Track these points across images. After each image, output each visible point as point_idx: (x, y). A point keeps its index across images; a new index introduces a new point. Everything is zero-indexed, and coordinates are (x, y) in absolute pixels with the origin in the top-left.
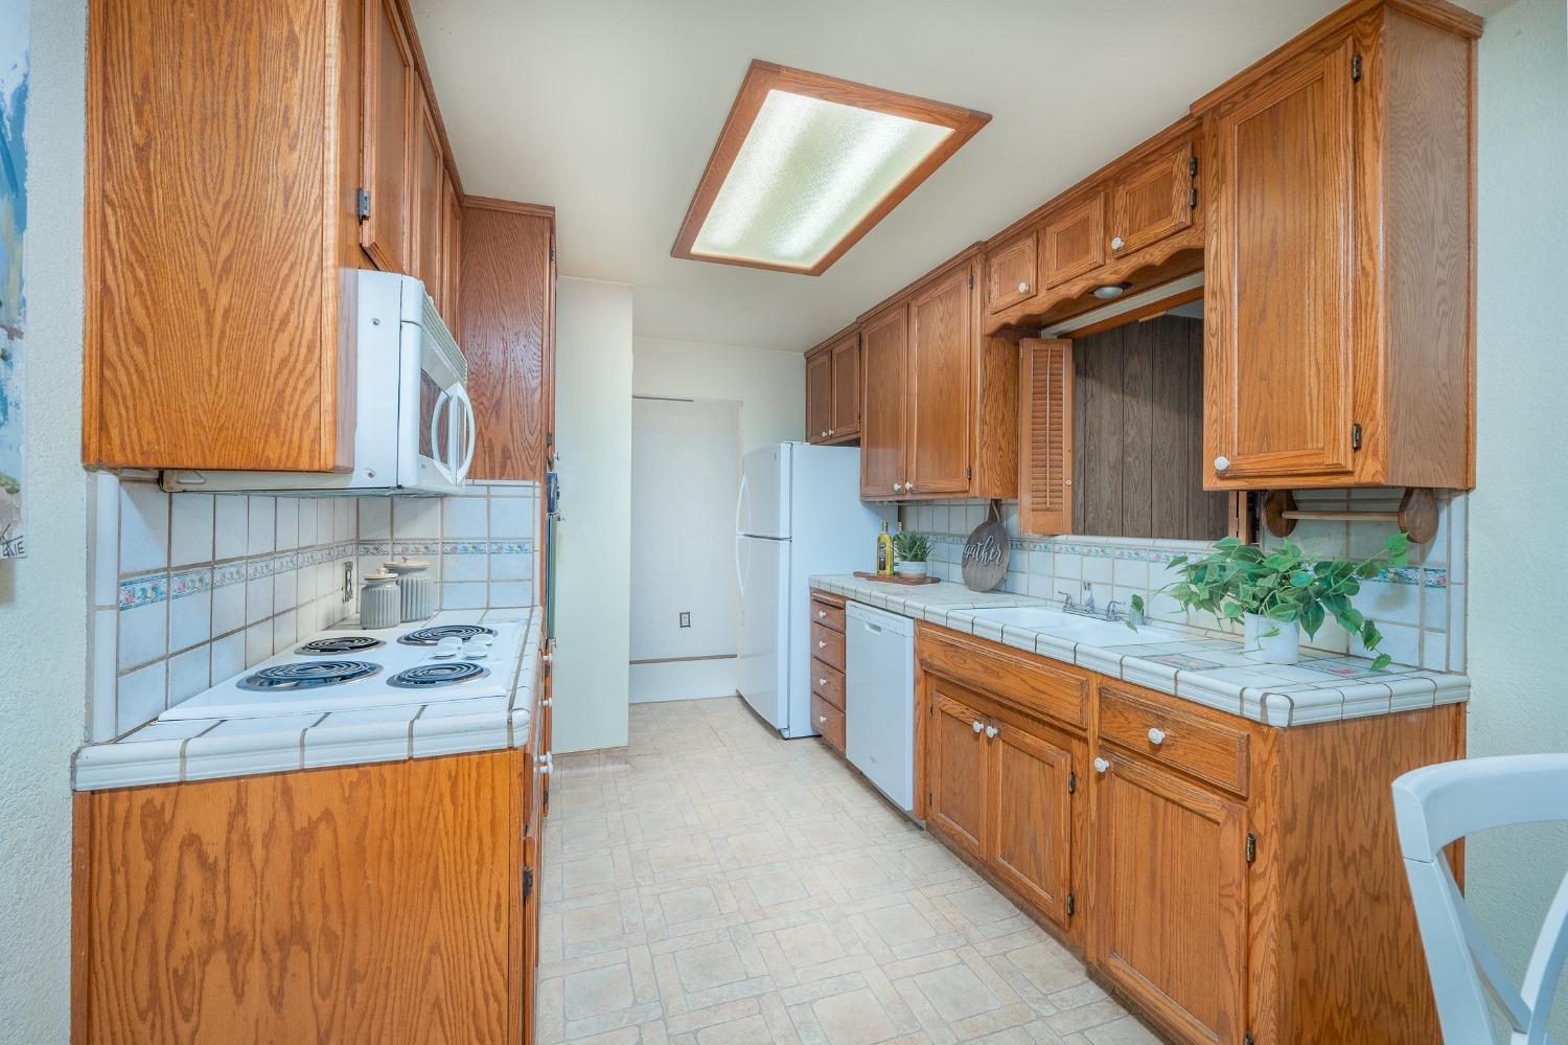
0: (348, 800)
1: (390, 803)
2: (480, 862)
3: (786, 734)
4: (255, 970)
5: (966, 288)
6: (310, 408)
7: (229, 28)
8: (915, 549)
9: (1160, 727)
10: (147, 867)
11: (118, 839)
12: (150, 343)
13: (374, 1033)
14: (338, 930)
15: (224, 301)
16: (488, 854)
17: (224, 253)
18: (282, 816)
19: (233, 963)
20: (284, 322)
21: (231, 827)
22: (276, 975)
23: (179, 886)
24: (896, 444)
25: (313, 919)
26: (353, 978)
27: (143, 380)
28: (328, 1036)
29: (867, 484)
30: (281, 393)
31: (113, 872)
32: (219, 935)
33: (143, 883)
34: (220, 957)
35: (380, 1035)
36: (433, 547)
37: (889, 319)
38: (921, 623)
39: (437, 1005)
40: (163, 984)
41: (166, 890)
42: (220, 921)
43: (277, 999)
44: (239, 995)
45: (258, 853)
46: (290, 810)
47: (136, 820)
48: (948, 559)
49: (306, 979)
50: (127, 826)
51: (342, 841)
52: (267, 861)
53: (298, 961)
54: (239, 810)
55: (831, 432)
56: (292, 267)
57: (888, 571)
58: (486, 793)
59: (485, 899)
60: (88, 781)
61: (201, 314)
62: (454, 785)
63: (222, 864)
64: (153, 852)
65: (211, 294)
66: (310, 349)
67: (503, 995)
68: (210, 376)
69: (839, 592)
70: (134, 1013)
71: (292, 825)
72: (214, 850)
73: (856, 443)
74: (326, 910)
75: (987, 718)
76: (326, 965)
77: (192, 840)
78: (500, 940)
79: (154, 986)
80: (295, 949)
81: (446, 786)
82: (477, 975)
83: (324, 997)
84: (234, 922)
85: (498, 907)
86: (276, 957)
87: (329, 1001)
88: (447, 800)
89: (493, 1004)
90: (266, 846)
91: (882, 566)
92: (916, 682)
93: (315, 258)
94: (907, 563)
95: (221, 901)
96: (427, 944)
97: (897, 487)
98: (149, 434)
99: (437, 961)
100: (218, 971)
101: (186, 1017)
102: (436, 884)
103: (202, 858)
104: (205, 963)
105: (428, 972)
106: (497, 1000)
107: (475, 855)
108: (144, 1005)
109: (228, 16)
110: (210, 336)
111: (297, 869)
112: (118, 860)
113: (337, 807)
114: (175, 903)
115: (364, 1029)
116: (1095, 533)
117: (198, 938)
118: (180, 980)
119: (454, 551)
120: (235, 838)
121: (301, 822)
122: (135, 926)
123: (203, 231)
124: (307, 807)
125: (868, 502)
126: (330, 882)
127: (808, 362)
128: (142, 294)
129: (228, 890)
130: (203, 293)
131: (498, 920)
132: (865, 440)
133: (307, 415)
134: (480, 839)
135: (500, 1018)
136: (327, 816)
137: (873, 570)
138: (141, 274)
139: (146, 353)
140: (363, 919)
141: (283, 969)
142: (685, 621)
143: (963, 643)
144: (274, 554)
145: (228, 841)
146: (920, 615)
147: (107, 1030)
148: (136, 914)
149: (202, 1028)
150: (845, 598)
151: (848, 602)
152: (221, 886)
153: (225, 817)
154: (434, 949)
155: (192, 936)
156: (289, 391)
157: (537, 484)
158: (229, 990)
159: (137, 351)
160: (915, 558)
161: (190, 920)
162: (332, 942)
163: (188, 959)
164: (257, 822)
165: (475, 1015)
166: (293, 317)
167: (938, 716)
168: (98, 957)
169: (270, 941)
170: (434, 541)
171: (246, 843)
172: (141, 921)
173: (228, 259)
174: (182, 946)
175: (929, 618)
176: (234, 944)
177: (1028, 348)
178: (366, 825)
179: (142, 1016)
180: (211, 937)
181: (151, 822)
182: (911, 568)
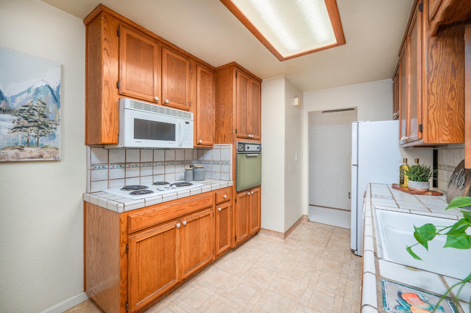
144: (153, 162)
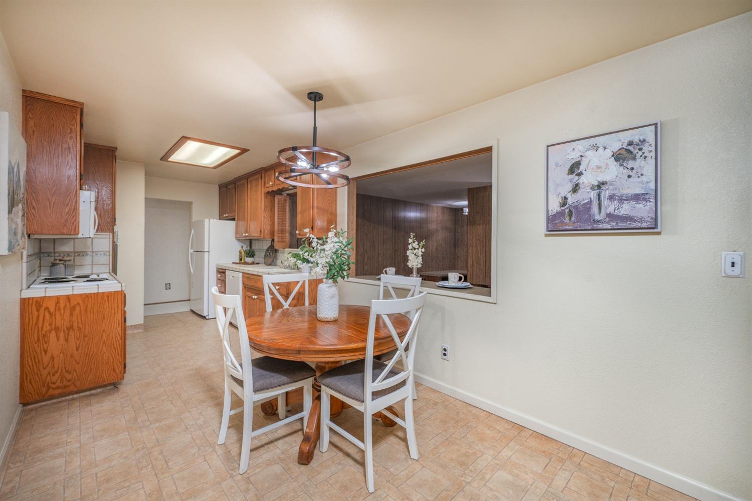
0: (83, 301)
1: (93, 302)
2: (115, 313)
3: (207, 318)
4: (62, 335)
5: (260, 179)
6: (73, 222)
7: (54, 146)
8: (251, 254)
9: (278, 286)
10: (37, 314)
11: (30, 308)
12: (36, 210)
13: (90, 347)
14: (81, 326)
15: (53, 201)
16: (116, 313)
17: (53, 190)
18: (68, 304)
19: (57, 333)
20: (68, 204)
21: (56, 306)
22: (66, 335)
23: (44, 317)
24: (244, 221)
25: (75, 325)
26: (85, 336)
27: (34, 215)
28: (79, 347)
29: (237, 233)
30: (67, 219)
31: (29, 314)
32: (53, 327)
33: (36, 316)
34: (53, 332)
35: (91, 348)
36: (70, 254)
37: (242, 182)
38: (244, 273)
39: (104, 342)
40: (40, 336)
41: (41, 318)
42: (53, 324)
43: (67, 340)
44: (58, 339)
45: (62, 311)
46: (70, 302)
47: (34, 304)
48: (260, 257)
49: (73, 336)
50: (32, 305)
51: (82, 309)
52: (64, 313)
53: (71, 333)
54: (58, 302)
55: (227, 215)
56: (69, 193)
57: (243, 261)
58: (116, 300)
59: (116, 322)
60: (23, 296)
61: (48, 204)
62: (108, 298)
63: (54, 313)
64: (38, 310)
65: (50, 199)
66: (74, 210)
67: (120, 341)
68: (50, 215)
69: (224, 268)
70: (34, 343)
71: (70, 305)
72: (52, 310)
73: (234, 219)
74: (78, 323)
75: (256, 294)
76: (78, 334)
77: (47, 308)
78: (119, 329)
79: (38, 337)
80: (71, 330)
81: (106, 298)
82: (114, 337)
83: (78, 340)
84: (57, 325)
85: (119, 323)
86: (66, 332)
87: (79, 341)
88: (106, 301)
89: (118, 342)
90: (64, 309)
91: (241, 260)
92: (243, 290)
93: (75, 192)
94: (248, 258)
95: (54, 320)
96: (102, 330)
97: (244, 235)
98: (36, 227)
99: (104, 334)
100: (53, 334)
101: (46, 344)
102: (104, 318)
103: (49, 312)
104: (50, 333)
105: (102, 335)
106: (118, 341)
107: (113, 312)
108: (36, 340)
109: (54, 143)
110: (50, 208)
111: (71, 314)
112: (30, 312)
113: (81, 302)
114: (43, 321)
115: (87, 347)
116: (293, 248)
117: (49, 328)
118: (44, 336)
119: (79, 255)
120: (57, 308)
121: (72, 305)
122: (34, 325)
123: (48, 186)
124: (73, 302)
125: (238, 239)
126: (79, 317)
127: (220, 188)
128: (34, 199)
129: (55, 318)
130: (49, 199)
131: (119, 325)
132: (236, 219)
133: (73, 223)
134: (114, 309)
135: (119, 346)
136: (78, 304)
137: (238, 261)
138: (34, 195)
139: (35, 211)
140: (87, 324)
141: (68, 335)
142: (168, 286)
143: (251, 276)
145: (55, 309)
146: (243, 271)
147: (27, 345)
148: (34, 323)
149: (50, 345)
150: (225, 270)
151: (227, 271)
152: (53, 317)
153: (55, 304)
154: (104, 331)
155: (47, 327)
156: (69, 219)
157: (111, 234)
158: (55, 337)
159: (33, 211)
160: (250, 257)
161: (46, 324)
162: (79, 329)
163: (46, 332)
164: (62, 305)
165: (113, 344)
166: (70, 204)
167: (247, 298)
168: (26, 331)
169: (65, 329)
170: (71, 252)
171: (59, 309)
172: (35, 324)
173: (54, 192)
174: (45, 329)
175: (245, 272)
176: (57, 329)
177: (277, 198)
178: (87, 306)
179: (36, 343)
180: (51, 328)
181: (37, 304)
182: (249, 260)
